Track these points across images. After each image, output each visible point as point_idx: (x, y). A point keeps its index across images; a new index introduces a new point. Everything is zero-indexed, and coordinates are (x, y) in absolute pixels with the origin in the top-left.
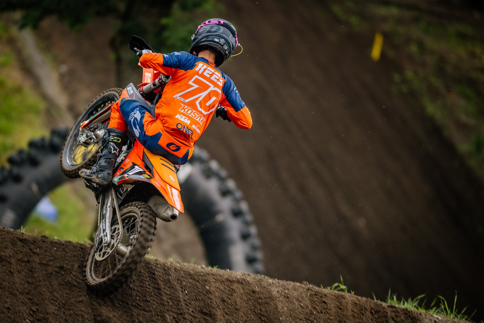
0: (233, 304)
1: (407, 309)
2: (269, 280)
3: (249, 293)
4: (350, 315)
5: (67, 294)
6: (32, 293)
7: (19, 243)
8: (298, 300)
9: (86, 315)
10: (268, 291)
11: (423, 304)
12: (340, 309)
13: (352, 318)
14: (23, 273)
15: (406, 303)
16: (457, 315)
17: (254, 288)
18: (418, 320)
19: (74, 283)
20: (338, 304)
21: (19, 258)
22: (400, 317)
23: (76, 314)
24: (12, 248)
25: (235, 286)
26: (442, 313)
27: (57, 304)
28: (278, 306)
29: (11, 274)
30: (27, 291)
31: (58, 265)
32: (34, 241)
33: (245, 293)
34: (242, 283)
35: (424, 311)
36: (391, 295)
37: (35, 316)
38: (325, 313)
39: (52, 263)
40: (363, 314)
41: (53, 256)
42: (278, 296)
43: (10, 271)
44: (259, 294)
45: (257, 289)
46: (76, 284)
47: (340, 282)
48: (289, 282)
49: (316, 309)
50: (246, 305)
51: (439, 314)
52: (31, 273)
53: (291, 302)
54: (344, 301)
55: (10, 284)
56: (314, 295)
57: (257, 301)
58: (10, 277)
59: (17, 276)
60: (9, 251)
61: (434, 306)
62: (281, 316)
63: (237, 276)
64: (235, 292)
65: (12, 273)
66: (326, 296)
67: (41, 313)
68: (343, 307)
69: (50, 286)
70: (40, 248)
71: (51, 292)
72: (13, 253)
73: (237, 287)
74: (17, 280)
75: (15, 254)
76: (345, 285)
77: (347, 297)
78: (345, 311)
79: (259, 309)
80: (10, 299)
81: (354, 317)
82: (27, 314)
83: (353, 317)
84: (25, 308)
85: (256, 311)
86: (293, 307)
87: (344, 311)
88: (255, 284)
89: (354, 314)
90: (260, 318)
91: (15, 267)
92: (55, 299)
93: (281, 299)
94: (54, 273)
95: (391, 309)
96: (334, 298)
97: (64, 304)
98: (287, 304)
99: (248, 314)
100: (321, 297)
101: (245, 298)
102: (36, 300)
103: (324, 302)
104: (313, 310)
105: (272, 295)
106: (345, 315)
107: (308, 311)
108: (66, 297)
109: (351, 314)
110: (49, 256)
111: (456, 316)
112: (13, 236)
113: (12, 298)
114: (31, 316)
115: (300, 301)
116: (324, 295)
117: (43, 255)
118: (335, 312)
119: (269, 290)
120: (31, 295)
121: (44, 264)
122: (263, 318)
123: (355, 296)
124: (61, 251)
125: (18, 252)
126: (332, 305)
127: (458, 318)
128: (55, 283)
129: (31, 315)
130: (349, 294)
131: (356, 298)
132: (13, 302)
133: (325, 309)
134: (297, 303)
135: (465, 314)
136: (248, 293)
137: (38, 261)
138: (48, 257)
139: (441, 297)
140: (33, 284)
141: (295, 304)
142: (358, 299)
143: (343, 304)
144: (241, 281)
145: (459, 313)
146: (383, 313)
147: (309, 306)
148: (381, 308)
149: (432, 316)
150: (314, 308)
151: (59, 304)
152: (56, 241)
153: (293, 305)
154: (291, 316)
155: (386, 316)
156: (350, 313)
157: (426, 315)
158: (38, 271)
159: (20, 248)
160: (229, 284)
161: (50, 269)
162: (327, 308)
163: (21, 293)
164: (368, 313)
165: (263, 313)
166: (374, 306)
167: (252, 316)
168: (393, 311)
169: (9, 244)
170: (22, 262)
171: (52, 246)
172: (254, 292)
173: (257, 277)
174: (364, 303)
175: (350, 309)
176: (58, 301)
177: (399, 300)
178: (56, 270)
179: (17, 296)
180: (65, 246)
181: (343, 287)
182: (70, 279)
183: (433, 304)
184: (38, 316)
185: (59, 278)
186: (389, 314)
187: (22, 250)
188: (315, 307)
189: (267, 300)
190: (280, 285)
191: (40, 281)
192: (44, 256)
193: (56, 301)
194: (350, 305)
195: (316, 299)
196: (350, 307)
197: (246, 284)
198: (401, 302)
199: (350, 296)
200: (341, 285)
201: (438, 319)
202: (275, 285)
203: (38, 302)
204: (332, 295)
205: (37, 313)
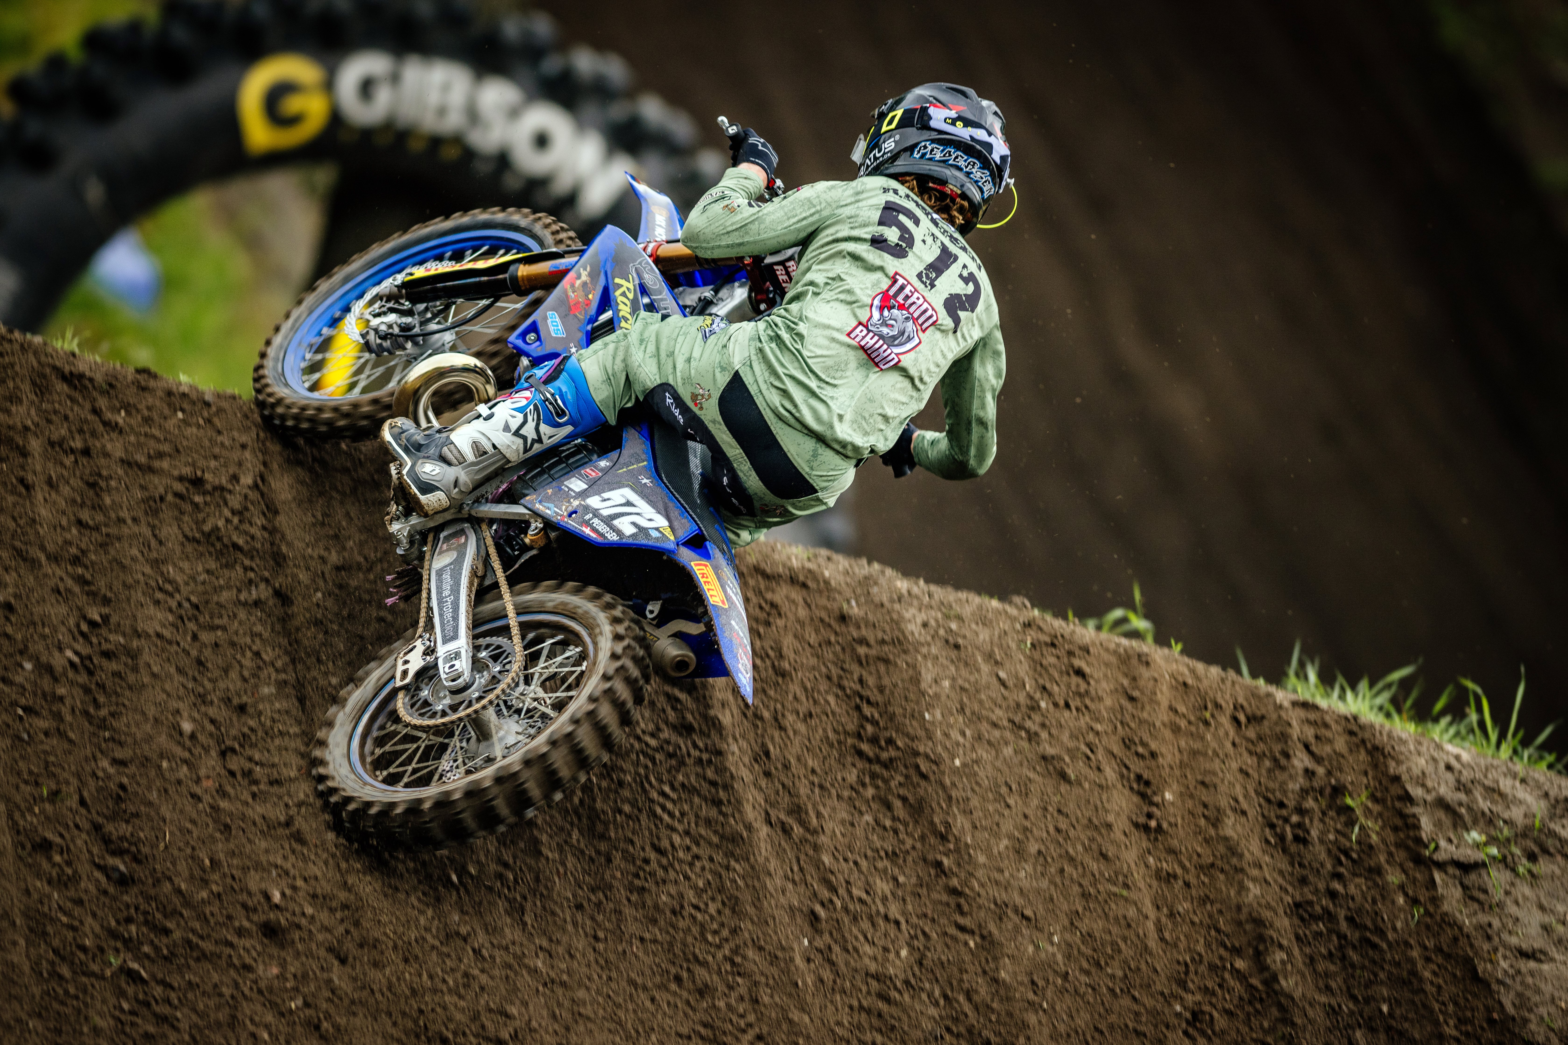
0: (772, 653)
1: (1355, 718)
2: (899, 584)
3: (827, 619)
4: (1164, 725)
5: (208, 572)
6: (92, 563)
7: (61, 387)
8: (989, 657)
9: (269, 649)
10: (892, 619)
11: (1409, 703)
12: (1132, 699)
13: (1168, 734)
14: (66, 490)
15: (1349, 695)
16: (1519, 749)
17: (845, 606)
18: (1393, 758)
19: (235, 538)
20: (1126, 682)
21: (55, 437)
22: (1330, 741)
23: (233, 644)
24: (32, 402)
25: (781, 594)
26: (1471, 737)
27: (174, 604)
28: (923, 672)
29: (23, 491)
30: (74, 550)
31: (187, 471)
32: (111, 385)
33: (812, 619)
34: (804, 585)
35: (1411, 727)
36: (1302, 665)
37: (94, 640)
38: (1077, 709)
39: (165, 464)
40: (1207, 723)
41: (171, 441)
42: (922, 640)
43: (22, 481)
44: (859, 627)
45: (856, 610)
46: (241, 542)
47: (1130, 605)
48: (963, 595)
49: (1050, 694)
50: (813, 661)
51: (1458, 741)
52: (91, 493)
53: (966, 664)
54: (1145, 673)
55: (18, 525)
56: (1046, 644)
57: (853, 650)
58: (21, 501)
59: (45, 500)
60: (22, 410)
61: (1443, 713)
62: (930, 707)
63: (789, 558)
64: (780, 614)
65: (28, 487)
66: (1088, 652)
67: (116, 632)
68: (1142, 693)
69: (153, 543)
70: (128, 408)
71: (156, 563)
72: (36, 419)
73: (787, 597)
74: (43, 512)
75: (43, 423)
76: (1147, 616)
77: (1158, 660)
78: (1148, 707)
79: (856, 677)
80: (14, 574)
81: (1176, 729)
82: (70, 631)
83: (1173, 731)
84: (63, 610)
85: (845, 683)
86: (972, 679)
87: (1143, 708)
88: (848, 593)
89: (1178, 720)
90: (858, 708)
91: (38, 468)
92: (168, 587)
93: (934, 650)
94: (170, 498)
95: (1302, 713)
96: (1113, 660)
97: (196, 607)
98: (953, 669)
99: (819, 692)
100: (1070, 653)
101: (813, 639)
102: (101, 584)
103: (1079, 673)
104: (1038, 695)
105: (903, 633)
106: (1146, 721)
107: (1022, 698)
108: (204, 583)
109: (1166, 719)
110: (158, 440)
111: (1515, 752)
112: (39, 362)
113: (22, 572)
114: (81, 640)
115: (997, 663)
116: (1080, 648)
117: (138, 434)
118: (1112, 709)
119: (895, 616)
120: (86, 568)
121: (139, 466)
122: (867, 711)
123: (1186, 659)
124: (199, 426)
125: (54, 418)
126: (1104, 685)
127: (1522, 758)
128: (170, 531)
129: (82, 634)
130: (1166, 651)
131: (1188, 666)
132: (24, 586)
133: (1080, 695)
134: (985, 668)
135: (1546, 747)
136: (822, 620)
137: (119, 453)
138: (152, 443)
139: (1470, 685)
140: (97, 528)
141: (978, 670)
142: (1193, 671)
143: (1142, 683)
144: (801, 578)
145: (1526, 743)
146: (1276, 724)
147: (1027, 679)
148: (1271, 708)
149: (1439, 747)
150: (1044, 688)
151: (180, 605)
152: (185, 389)
153: (971, 673)
154: (962, 710)
155: (1283, 737)
156: (1162, 716)
157: (1420, 743)
158: (117, 489)
159: (60, 403)
160: (762, 584)
161: (158, 485)
162: (1087, 692)
163: (54, 558)
164: (1225, 720)
165: (869, 693)
166: (1247, 700)
167: (831, 699)
168: (1308, 722)
169: (26, 387)
170: (65, 452)
171: (169, 405)
172: (843, 618)
173: (857, 570)
174: (1215, 686)
175: (1165, 703)
176: (177, 596)
177: (1327, 680)
178: (179, 487)
179: (40, 565)
180: (214, 409)
181: (1139, 623)
182: (221, 523)
183: (1439, 706)
184: (106, 640)
185: (186, 518)
186: (1295, 731)
187: (69, 412)
188: (1048, 686)
189: (886, 648)
190: (933, 603)
191: (121, 521)
192: (142, 439)
193: (172, 595)
194: (1165, 688)
195: (1052, 660)
196: (1165, 695)
197: (820, 592)
198: (1332, 688)
199: (1167, 659)
200: (1132, 617)
201: (1458, 758)
202: (915, 602)
203: (109, 594)
204: (1107, 650)
205: (104, 631)
